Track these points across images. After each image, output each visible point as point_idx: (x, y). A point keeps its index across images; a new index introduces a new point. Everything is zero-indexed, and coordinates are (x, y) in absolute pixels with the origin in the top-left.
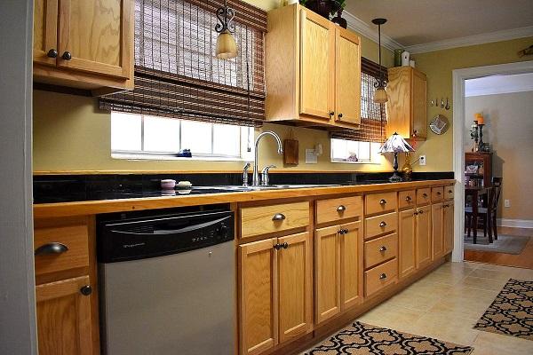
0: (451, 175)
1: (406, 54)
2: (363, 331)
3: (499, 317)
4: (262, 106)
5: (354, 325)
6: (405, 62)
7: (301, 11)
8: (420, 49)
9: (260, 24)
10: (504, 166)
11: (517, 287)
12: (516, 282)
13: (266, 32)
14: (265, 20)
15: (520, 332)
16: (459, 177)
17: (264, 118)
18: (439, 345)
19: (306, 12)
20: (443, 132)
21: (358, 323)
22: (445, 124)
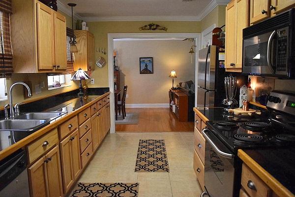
0: (107, 89)
1: (84, 23)
2: (85, 189)
3: (143, 163)
4: (11, 63)
5: (79, 186)
6: (84, 28)
7: (37, 3)
8: (90, 19)
9: (7, 8)
10: (125, 77)
11: (144, 144)
12: (143, 142)
13: (11, 14)
14: (10, 5)
15: (154, 169)
16: (112, 90)
17: (13, 71)
18: (124, 185)
19: (40, 4)
20: (103, 66)
21: (80, 183)
22: (104, 62)
